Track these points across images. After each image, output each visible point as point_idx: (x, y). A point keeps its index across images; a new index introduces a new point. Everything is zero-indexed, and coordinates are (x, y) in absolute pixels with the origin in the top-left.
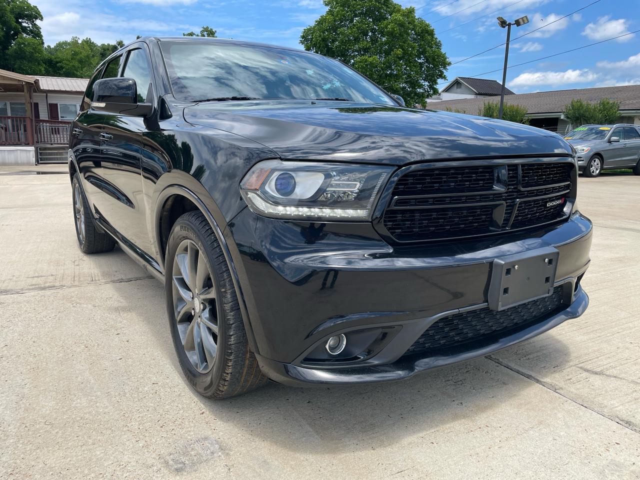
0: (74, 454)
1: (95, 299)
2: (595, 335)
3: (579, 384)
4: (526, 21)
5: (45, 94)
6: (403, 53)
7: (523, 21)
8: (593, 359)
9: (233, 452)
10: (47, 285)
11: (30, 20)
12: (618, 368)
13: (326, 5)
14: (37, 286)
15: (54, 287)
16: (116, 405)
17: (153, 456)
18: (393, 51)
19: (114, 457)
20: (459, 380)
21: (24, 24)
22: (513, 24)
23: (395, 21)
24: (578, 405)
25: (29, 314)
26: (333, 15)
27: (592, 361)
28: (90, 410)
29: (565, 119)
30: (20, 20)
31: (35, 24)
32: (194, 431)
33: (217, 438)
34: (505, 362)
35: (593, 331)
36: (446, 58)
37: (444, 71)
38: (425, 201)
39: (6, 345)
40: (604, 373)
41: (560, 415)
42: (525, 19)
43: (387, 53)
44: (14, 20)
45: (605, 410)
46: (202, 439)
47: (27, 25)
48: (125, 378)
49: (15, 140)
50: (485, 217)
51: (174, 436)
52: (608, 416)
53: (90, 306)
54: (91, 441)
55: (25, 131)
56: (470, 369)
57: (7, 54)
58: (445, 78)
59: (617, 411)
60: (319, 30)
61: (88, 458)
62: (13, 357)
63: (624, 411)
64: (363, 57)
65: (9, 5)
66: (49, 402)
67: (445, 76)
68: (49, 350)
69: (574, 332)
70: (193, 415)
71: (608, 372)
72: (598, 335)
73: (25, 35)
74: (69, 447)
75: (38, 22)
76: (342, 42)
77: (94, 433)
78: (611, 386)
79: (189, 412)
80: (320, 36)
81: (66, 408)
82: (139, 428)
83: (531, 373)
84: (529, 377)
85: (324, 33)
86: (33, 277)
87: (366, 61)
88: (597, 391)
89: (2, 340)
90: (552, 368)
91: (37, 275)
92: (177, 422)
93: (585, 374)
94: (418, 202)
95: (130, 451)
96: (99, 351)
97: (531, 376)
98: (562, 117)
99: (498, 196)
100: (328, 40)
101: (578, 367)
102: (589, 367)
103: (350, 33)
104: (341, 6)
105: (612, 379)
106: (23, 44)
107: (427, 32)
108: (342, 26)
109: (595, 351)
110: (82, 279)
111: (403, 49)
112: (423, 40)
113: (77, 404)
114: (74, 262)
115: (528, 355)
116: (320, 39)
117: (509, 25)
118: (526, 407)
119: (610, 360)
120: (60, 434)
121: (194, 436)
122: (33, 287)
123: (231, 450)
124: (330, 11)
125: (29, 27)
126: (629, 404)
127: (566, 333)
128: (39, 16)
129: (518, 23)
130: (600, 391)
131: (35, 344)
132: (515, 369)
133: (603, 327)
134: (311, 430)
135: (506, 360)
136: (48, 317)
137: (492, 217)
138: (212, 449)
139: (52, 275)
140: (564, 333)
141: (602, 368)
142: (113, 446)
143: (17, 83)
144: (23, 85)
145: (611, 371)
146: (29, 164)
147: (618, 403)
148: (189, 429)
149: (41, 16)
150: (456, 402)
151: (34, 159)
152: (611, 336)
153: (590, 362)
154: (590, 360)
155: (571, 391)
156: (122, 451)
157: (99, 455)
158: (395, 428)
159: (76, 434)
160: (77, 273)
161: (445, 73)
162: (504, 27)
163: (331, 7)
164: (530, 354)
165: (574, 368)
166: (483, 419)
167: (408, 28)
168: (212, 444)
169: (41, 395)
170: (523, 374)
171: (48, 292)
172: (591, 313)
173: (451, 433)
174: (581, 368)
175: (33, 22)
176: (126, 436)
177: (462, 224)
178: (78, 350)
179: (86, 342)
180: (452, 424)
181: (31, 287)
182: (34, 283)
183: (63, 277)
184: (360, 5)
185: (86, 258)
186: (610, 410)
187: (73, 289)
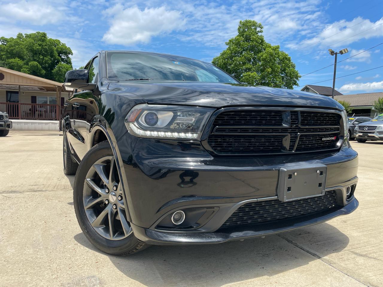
0: (14, 279)
1: (61, 198)
2: (368, 233)
3: (348, 261)
4: (346, 51)
5: (68, 93)
6: (272, 71)
7: (345, 51)
8: (362, 247)
9: (107, 286)
10: (38, 189)
11: (66, 55)
12: (378, 253)
13: (227, 45)
14: (33, 190)
15: (42, 190)
16: (48, 254)
17: (58, 284)
18: (266, 69)
19: (35, 282)
20: (266, 254)
21: (62, 57)
22: (338, 53)
23: (267, 53)
24: (343, 274)
25: (22, 204)
26: (230, 50)
27: (361, 248)
28: (33, 256)
29: (375, 110)
30: (61, 55)
31: (68, 57)
32: (88, 272)
33: (100, 277)
34: (301, 245)
35: (366, 231)
36: (298, 74)
37: (297, 81)
38: (235, 130)
39: (2, 219)
40: (367, 256)
41: (328, 279)
42: (346, 50)
43: (262, 71)
44: (57, 54)
45: (362, 278)
46: (91, 277)
47: (64, 57)
48: (60, 240)
49: (49, 117)
50: (277, 143)
51: (75, 274)
52: (363, 282)
53: (57, 201)
54: (26, 272)
55: (55, 113)
56: (275, 248)
57: (52, 73)
58: (297, 85)
59: (370, 279)
60: (222, 58)
61: (20, 282)
62: (2, 225)
63: (375, 280)
64: (248, 73)
65: (55, 47)
66: (12, 250)
67: (297, 84)
68: (24, 222)
69: (354, 230)
70: (91, 263)
71: (370, 255)
72: (370, 233)
73: (62, 63)
74: (13, 274)
75: (70, 56)
76: (235, 65)
77: (30, 268)
78: (370, 264)
79: (90, 261)
80: (223, 62)
81: (20, 254)
82: (56, 268)
83: (316, 252)
84: (314, 255)
85: (225, 60)
86: (32, 185)
87: (249, 75)
88: (359, 267)
89: (1, 216)
90: (332, 251)
91: (35, 184)
92: (80, 266)
93: (353, 256)
94: (231, 131)
95: (46, 280)
96: (52, 225)
97: (316, 255)
98: (373, 109)
99: (285, 130)
100: (227, 64)
101: (350, 251)
102: (357, 251)
103: (240, 60)
104: (235, 45)
105: (372, 259)
106: (61, 67)
107: (286, 59)
108: (236, 56)
109: (364, 242)
110: (59, 187)
111: (272, 69)
112: (284, 63)
113: (27, 252)
114: (58, 179)
115: (317, 242)
116: (222, 63)
117: (336, 54)
118: (307, 273)
119: (373, 248)
120: (10, 267)
121: (86, 275)
122: (30, 190)
123: (105, 284)
124: (229, 48)
125: (65, 58)
126: (380, 275)
127: (347, 231)
128: (70, 53)
129: (341, 53)
130: (361, 266)
131: (18, 219)
132: (306, 250)
133: (374, 228)
134: (160, 277)
135: (301, 244)
136: (31, 206)
137: (282, 144)
138: (95, 283)
139: (43, 185)
140: (346, 230)
141: (367, 252)
142: (37, 276)
143: (53, 86)
144: (56, 88)
145: (372, 255)
146: (55, 130)
147: (372, 274)
148: (86, 271)
149: (72, 53)
150: (260, 267)
151: (59, 128)
152: (378, 234)
153: (359, 248)
154: (360, 247)
155: (341, 265)
156: (41, 279)
157: (27, 280)
158: (214, 279)
159: (19, 268)
160: (57, 184)
161: (298, 82)
162: (333, 55)
163: (230, 46)
164: (319, 242)
165: (347, 251)
166: (275, 278)
167: (275, 57)
168: (96, 280)
169: (9, 246)
170: (310, 253)
171: (37, 193)
172: (368, 220)
173: (251, 285)
174: (352, 252)
175: (67, 56)
176: (47, 272)
177: (262, 147)
178: (41, 223)
179: (46, 219)
180: (253, 280)
181: (29, 190)
182: (31, 188)
183: (49, 186)
184: (246, 44)
185: (66, 177)
186: (365, 279)
187: (52, 192)
